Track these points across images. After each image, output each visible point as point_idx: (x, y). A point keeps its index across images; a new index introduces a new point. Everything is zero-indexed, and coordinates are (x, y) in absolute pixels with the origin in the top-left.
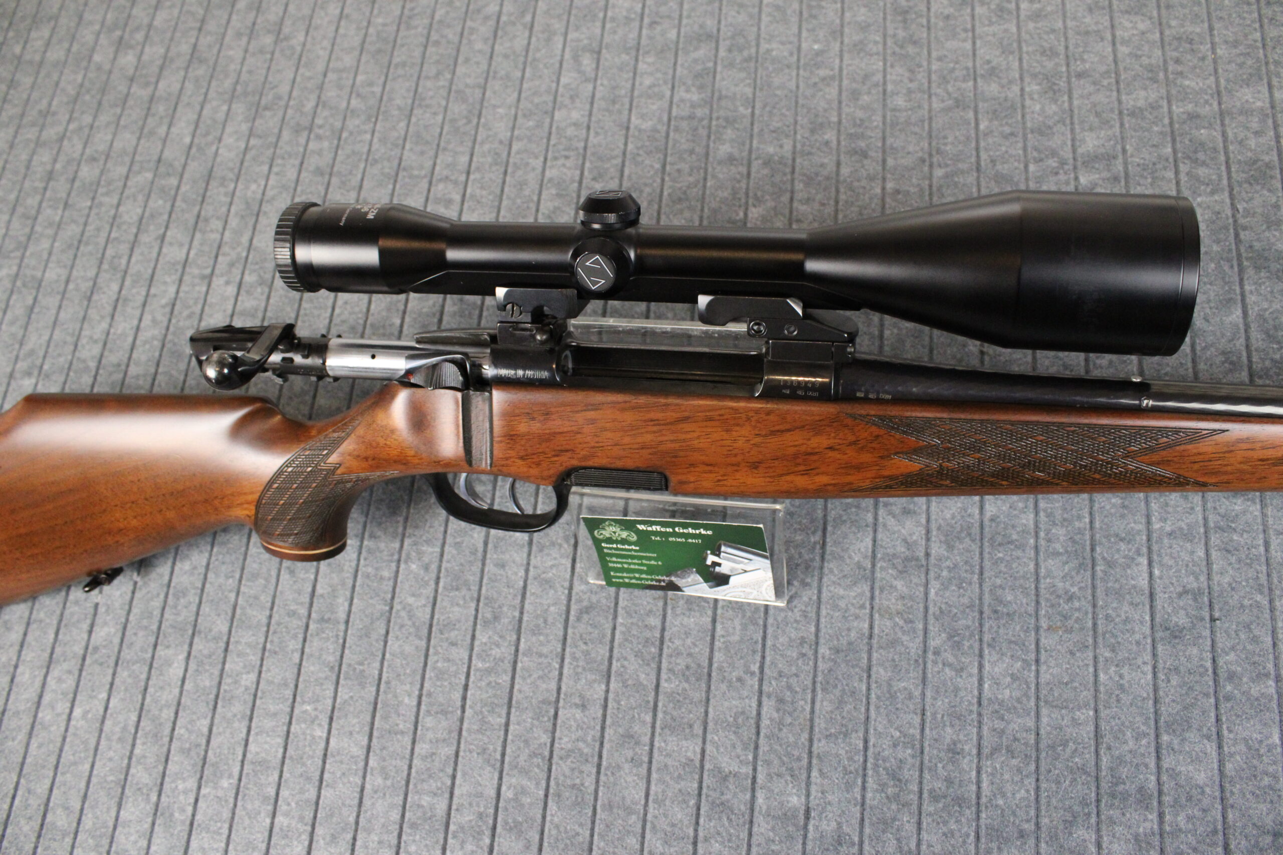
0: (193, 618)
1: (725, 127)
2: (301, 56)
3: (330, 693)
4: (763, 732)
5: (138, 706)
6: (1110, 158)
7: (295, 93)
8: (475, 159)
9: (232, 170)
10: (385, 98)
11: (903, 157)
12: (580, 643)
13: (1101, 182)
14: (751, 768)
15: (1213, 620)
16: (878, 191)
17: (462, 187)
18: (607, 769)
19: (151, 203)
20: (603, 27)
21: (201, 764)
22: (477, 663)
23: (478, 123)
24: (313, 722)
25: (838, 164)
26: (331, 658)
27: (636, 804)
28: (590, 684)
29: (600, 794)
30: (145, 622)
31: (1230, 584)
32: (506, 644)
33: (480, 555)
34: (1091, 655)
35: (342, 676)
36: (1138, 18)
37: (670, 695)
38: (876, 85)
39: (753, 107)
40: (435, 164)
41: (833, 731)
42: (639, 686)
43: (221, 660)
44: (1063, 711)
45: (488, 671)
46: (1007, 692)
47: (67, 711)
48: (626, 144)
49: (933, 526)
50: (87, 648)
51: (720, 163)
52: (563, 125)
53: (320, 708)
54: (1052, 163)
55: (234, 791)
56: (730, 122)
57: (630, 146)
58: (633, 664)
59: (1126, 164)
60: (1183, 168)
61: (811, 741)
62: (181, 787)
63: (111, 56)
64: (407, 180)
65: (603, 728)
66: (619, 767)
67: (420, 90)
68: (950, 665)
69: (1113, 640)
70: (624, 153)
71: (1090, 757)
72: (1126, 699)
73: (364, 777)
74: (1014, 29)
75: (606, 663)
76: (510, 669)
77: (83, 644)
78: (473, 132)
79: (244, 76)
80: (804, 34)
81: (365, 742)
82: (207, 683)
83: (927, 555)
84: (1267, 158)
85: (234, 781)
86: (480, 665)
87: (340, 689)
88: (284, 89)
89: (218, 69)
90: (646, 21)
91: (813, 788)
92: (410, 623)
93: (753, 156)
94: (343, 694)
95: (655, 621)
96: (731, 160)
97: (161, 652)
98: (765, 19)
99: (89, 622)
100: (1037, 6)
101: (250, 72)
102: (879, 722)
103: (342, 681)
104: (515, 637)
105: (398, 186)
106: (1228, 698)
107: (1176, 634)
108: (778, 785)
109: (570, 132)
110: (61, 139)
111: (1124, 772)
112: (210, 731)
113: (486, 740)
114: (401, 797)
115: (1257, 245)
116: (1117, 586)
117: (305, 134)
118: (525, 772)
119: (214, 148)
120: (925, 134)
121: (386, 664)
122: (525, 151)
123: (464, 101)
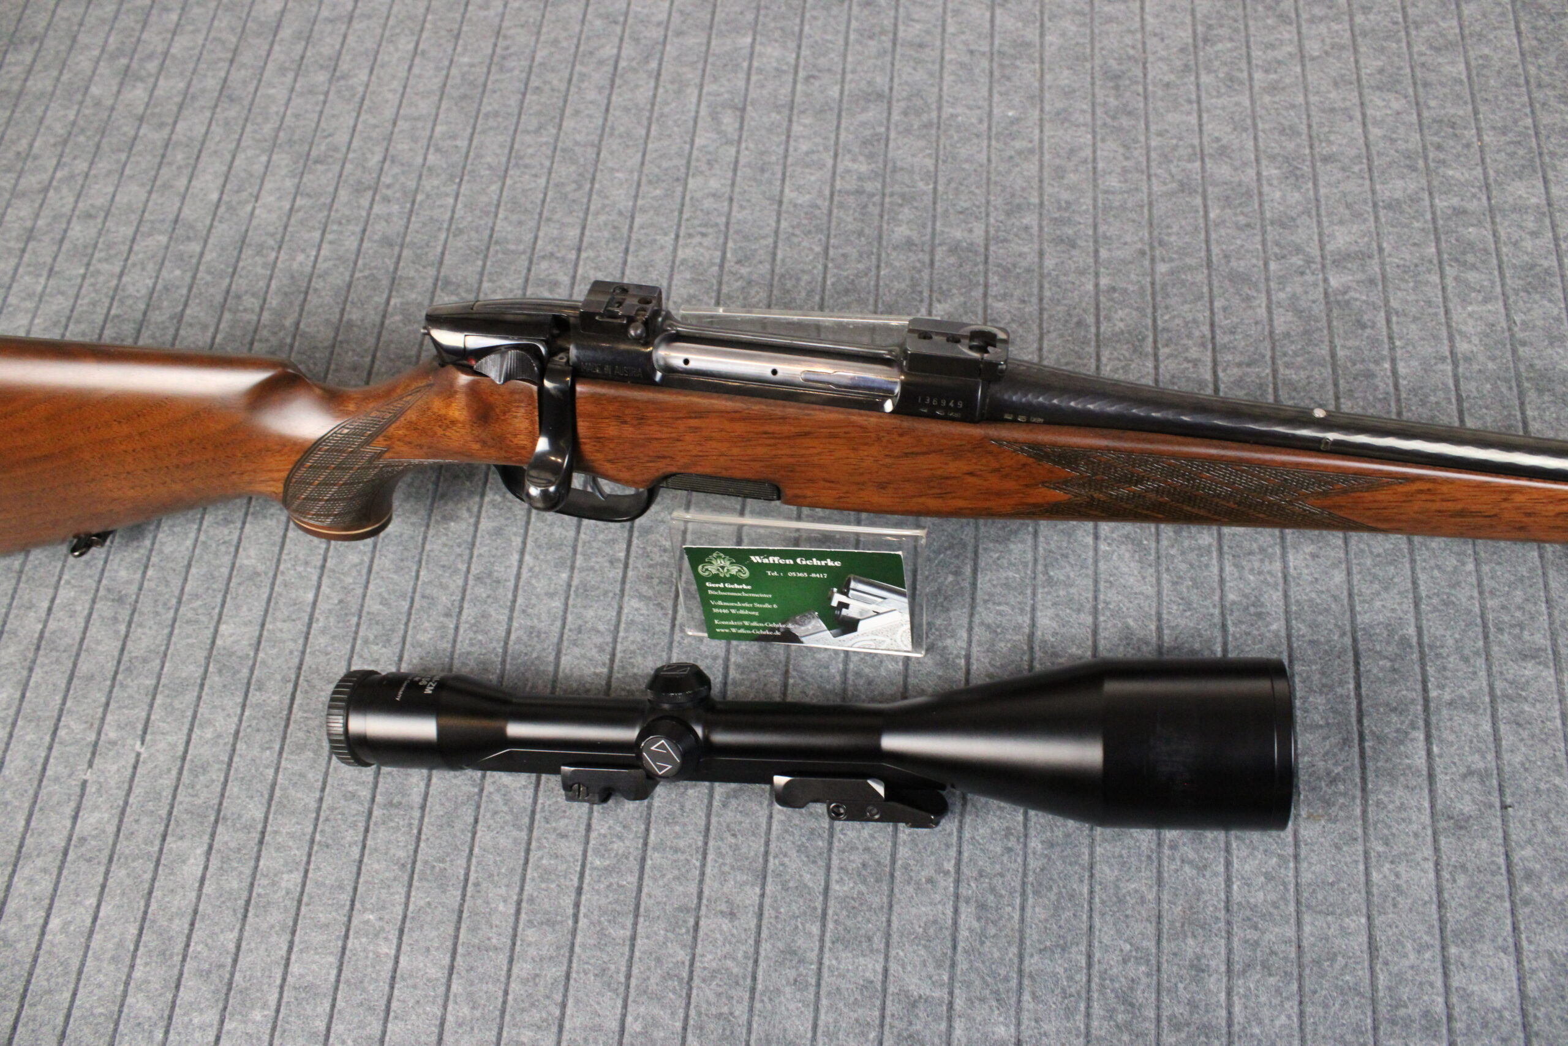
0: (216, 801)
1: (901, 205)
2: (363, 99)
3: (400, 898)
4: (961, 945)
5: (140, 915)
6: (1363, 257)
7: (355, 144)
8: (587, 233)
9: (272, 235)
10: (472, 154)
11: (1118, 248)
12: (727, 835)
13: (1354, 285)
14: (946, 990)
15: (1504, 807)
16: (1090, 287)
17: (571, 266)
18: (763, 993)
19: (165, 273)
20: (748, 80)
21: (224, 991)
22: (594, 861)
23: (591, 189)
24: (377, 936)
25: (1041, 254)
26: (402, 854)
27: (801, 1037)
28: (741, 885)
29: (755, 1025)
30: (150, 806)
31: (1523, 764)
32: (631, 836)
34: (1360, 848)
35: (416, 877)
36: (1391, 96)
37: (843, 900)
38: (1085, 161)
39: (936, 183)
40: (536, 238)
41: (1048, 944)
42: (802, 889)
43: (254, 855)
44: (1330, 918)
45: (608, 871)
46: (1261, 895)
47: (41, 921)
48: (778, 221)
50: (70, 839)
51: (895, 248)
52: (699, 195)
53: (387, 917)
54: (1297, 261)
55: (270, 1026)
56: (907, 199)
57: (784, 224)
58: (794, 863)
59: (1382, 264)
60: (1450, 271)
61: (1021, 958)
62: (196, 1021)
63: (115, 89)
64: (500, 256)
65: (758, 942)
66: (778, 991)
67: (516, 146)
68: (1191, 862)
69: (1386, 831)
70: (776, 232)
71: (1364, 974)
72: (1404, 903)
73: (445, 1007)
74: (1247, 103)
75: (761, 860)
76: (636, 868)
77: (66, 833)
78: (585, 200)
79: (289, 120)
80: (996, 98)
81: (447, 961)
82: (235, 885)
84: (1546, 264)
85: (271, 1013)
86: (597, 862)
87: (413, 893)
88: (342, 138)
89: (255, 110)
90: (802, 74)
91: (1025, 1016)
92: (505, 809)
93: (937, 241)
94: (418, 899)
96: (909, 244)
97: (171, 843)
98: (948, 79)
99: (73, 804)
100: (1273, 76)
101: (297, 116)
102: (1105, 933)
103: (415, 883)
104: (643, 827)
105: (489, 263)
106: (1526, 902)
107: (1461, 824)
108: (980, 1012)
109: (708, 204)
110: (46, 190)
111: (1405, 992)
112: (238, 947)
113: (606, 958)
114: (495, 1033)
115: (1538, 364)
116: (1389, 765)
117: (369, 194)
118: (657, 998)
119: (249, 208)
120: (1145, 222)
121: (474, 860)
122: (652, 225)
123: (573, 161)
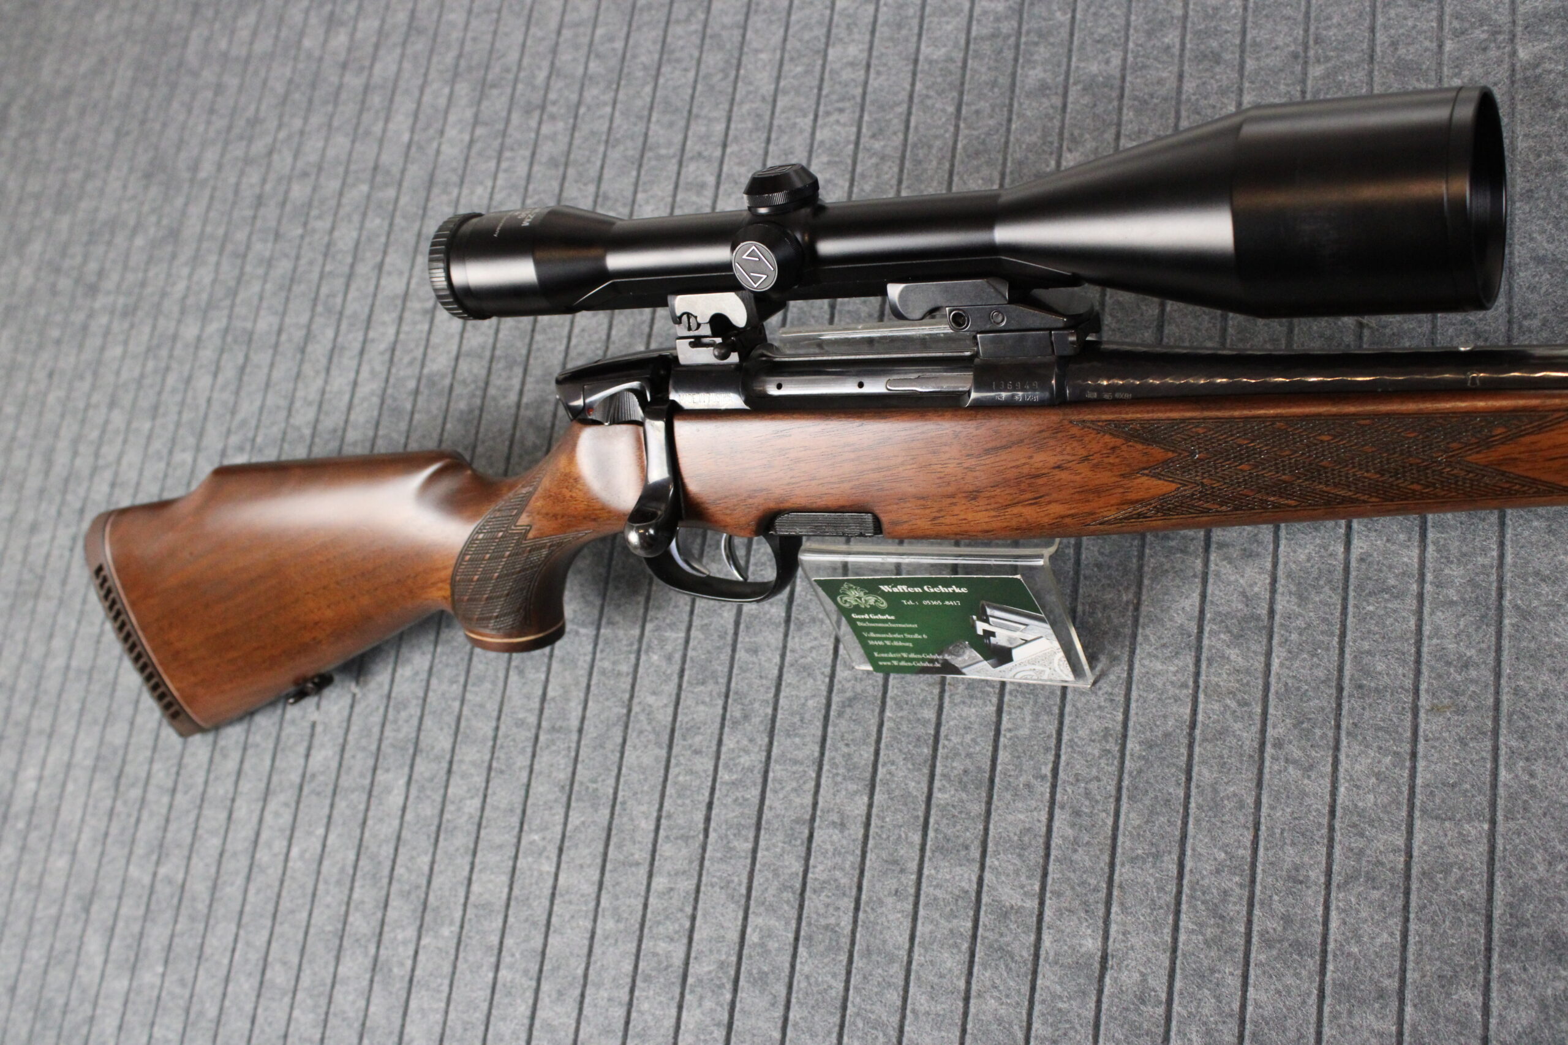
0: (414, 735)
1: (1036, 44)
2: (531, 10)
3: (559, 818)
4: (1054, 853)
5: (357, 842)
7: (526, 61)
8: (733, 126)
9: (454, 170)
10: (628, 55)
11: (1267, 56)
12: (841, 745)
13: (1549, 54)
14: (1037, 902)
16: (1232, 107)
17: (716, 165)
18: (867, 903)
19: (368, 224)
21: (420, 909)
22: (724, 776)
23: (737, 77)
24: (540, 854)
25: (1181, 77)
26: (562, 776)
27: (899, 949)
28: (852, 795)
29: (858, 936)
30: (364, 742)
32: (756, 749)
33: (729, 639)
34: (1488, 744)
35: (573, 797)
37: (943, 809)
39: (1074, 11)
40: (686, 138)
41: (1140, 852)
42: (906, 796)
43: (443, 784)
44: (1447, 824)
45: (736, 784)
46: (1371, 797)
47: (284, 850)
48: (913, 84)
49: (1281, 573)
50: (304, 775)
51: (1028, 95)
52: (837, 66)
53: (549, 837)
54: (1480, 34)
55: (455, 941)
56: (1043, 35)
57: (919, 86)
58: (901, 770)
61: (1112, 865)
62: (400, 937)
63: (321, 38)
64: (653, 163)
65: (864, 853)
66: (881, 902)
67: (669, 40)
68: (1295, 762)
69: (1522, 723)
70: (911, 97)
71: (1480, 887)
72: (1536, 807)
73: (595, 921)
75: (870, 769)
76: (759, 780)
77: (300, 771)
78: (730, 90)
79: (468, 47)
81: (596, 877)
82: (429, 812)
83: (1272, 612)
85: (456, 928)
86: (726, 777)
87: (571, 813)
88: (514, 56)
89: (439, 40)
91: (1113, 928)
92: (649, 728)
93: (1071, 81)
94: (575, 819)
95: (930, 714)
96: (1043, 88)
97: (381, 776)
99: (305, 744)
101: (474, 39)
102: (1198, 840)
103: (573, 804)
104: (766, 740)
105: (643, 172)
108: (1069, 924)
109: (846, 75)
110: (270, 153)
111: (1529, 909)
112: (431, 869)
113: (730, 870)
114: (635, 944)
116: (1533, 645)
117: (536, 114)
118: (771, 909)
119: (435, 145)
120: (1300, 17)
121: (622, 780)
122: (792, 108)
123: (721, 47)
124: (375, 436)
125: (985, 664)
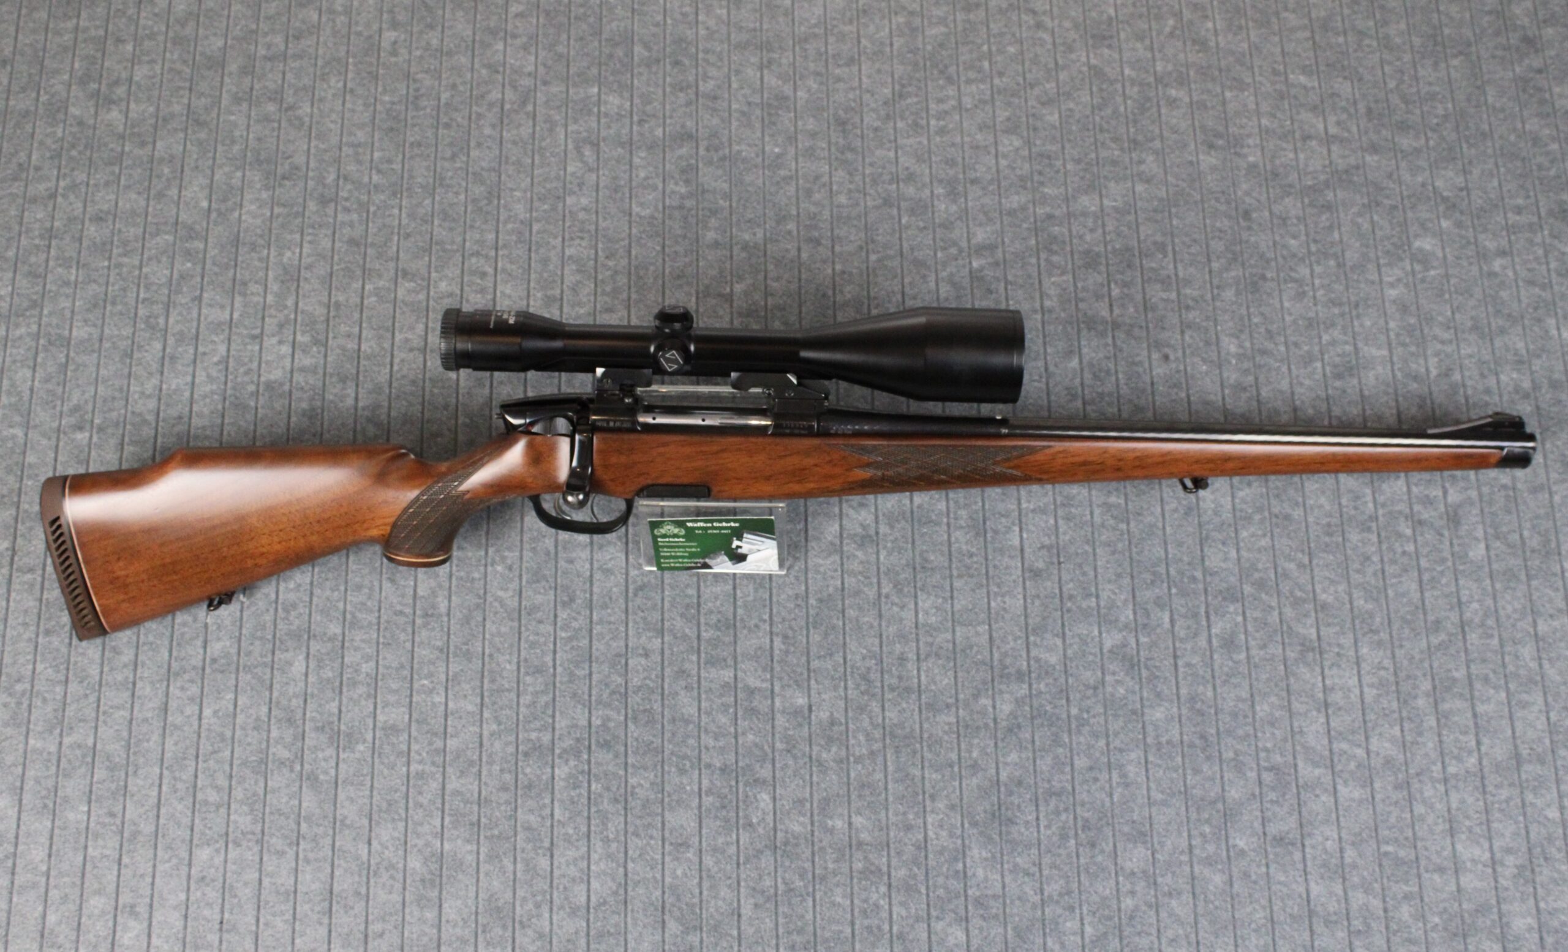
0: (306, 626)
1: (709, 217)
2: (310, 128)
3: (443, 669)
4: (776, 658)
5: (267, 700)
6: (992, 248)
7: (312, 165)
8: (500, 237)
9: (261, 236)
10: (406, 175)
11: (846, 245)
12: (639, 612)
14: (769, 683)
15: (1060, 563)
16: (830, 271)
18: (668, 696)
19: (178, 266)
20: (599, 122)
22: (561, 634)
23: (499, 204)
24: (431, 693)
25: (799, 250)
26: (439, 643)
27: (692, 716)
28: (650, 638)
29: (666, 713)
30: (259, 634)
31: (1070, 540)
32: (582, 618)
33: (552, 555)
34: (985, 590)
35: (450, 655)
36: (1014, 138)
37: (708, 641)
38: (824, 185)
39: (731, 200)
40: (464, 240)
41: (822, 653)
42: (685, 637)
43: (339, 655)
44: (969, 627)
45: (570, 639)
46: (934, 618)
48: (630, 228)
49: (880, 514)
50: (204, 660)
51: (708, 246)
52: (575, 209)
53: (436, 680)
54: (953, 251)
56: (714, 212)
57: (634, 231)
58: (679, 623)
59: (1004, 252)
60: (1043, 256)
63: (92, 110)
64: (441, 253)
65: (663, 669)
66: (677, 693)
67: (438, 170)
68: (896, 604)
69: (998, 581)
70: (630, 235)
71: (987, 654)
72: (1007, 616)
73: (481, 726)
74: (925, 142)
75: (659, 623)
76: (587, 635)
77: (200, 656)
78: (495, 212)
79: (253, 143)
80: (767, 139)
81: (478, 700)
82: (330, 674)
83: (877, 533)
84: (1096, 249)
85: (369, 744)
86: (563, 635)
87: (450, 665)
88: (300, 159)
89: (222, 133)
90: (635, 118)
91: (813, 692)
92: (502, 610)
93: (734, 242)
94: (454, 668)
95: (692, 592)
96: (716, 244)
97: (280, 655)
98: (735, 124)
99: (201, 639)
100: (942, 123)
101: (258, 140)
102: (852, 645)
103: (451, 659)
104: (588, 612)
106: (1069, 611)
107: (1036, 574)
108: (788, 693)
109: (582, 215)
110: (54, 196)
111: (1008, 661)
112: (340, 711)
113: (575, 687)
115: (1090, 313)
116: (1000, 546)
117: (331, 206)
118: (608, 705)
119: (236, 214)
120: (862, 227)
121: (486, 642)
122: (545, 231)
123: (483, 183)
124: (223, 424)
125: (729, 563)
